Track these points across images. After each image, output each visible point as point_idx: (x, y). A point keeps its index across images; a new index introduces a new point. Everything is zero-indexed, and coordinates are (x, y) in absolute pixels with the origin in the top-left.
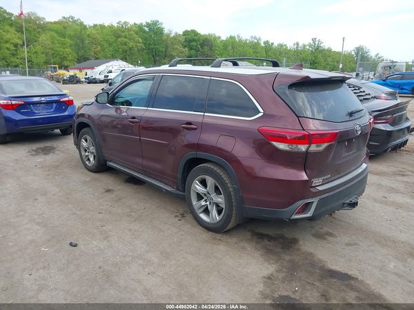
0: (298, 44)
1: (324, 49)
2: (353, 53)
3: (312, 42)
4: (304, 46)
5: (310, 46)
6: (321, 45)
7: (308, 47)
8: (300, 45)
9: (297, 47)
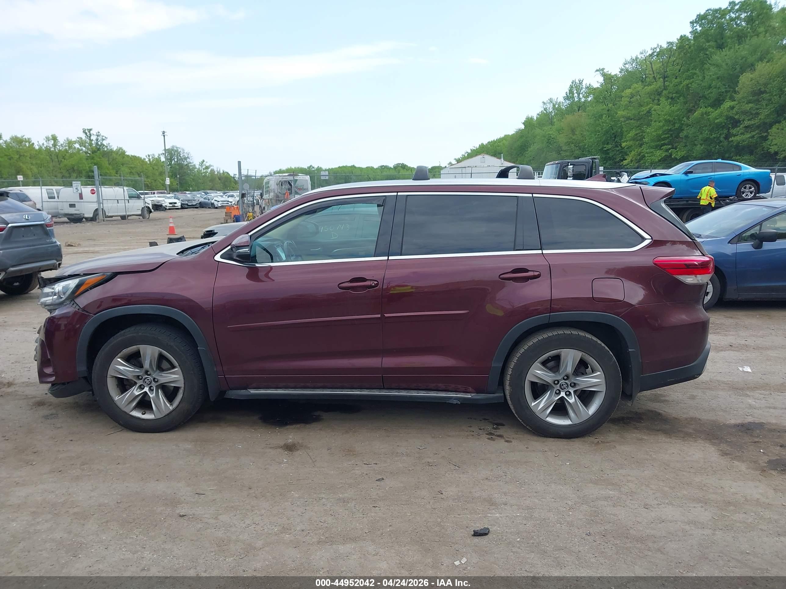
0: (54, 138)
1: (111, 151)
2: (163, 159)
3: (83, 137)
4: (70, 143)
5: (82, 143)
6: (105, 143)
7: (77, 146)
8: (61, 140)
9: (55, 145)
